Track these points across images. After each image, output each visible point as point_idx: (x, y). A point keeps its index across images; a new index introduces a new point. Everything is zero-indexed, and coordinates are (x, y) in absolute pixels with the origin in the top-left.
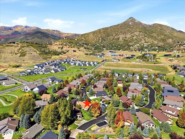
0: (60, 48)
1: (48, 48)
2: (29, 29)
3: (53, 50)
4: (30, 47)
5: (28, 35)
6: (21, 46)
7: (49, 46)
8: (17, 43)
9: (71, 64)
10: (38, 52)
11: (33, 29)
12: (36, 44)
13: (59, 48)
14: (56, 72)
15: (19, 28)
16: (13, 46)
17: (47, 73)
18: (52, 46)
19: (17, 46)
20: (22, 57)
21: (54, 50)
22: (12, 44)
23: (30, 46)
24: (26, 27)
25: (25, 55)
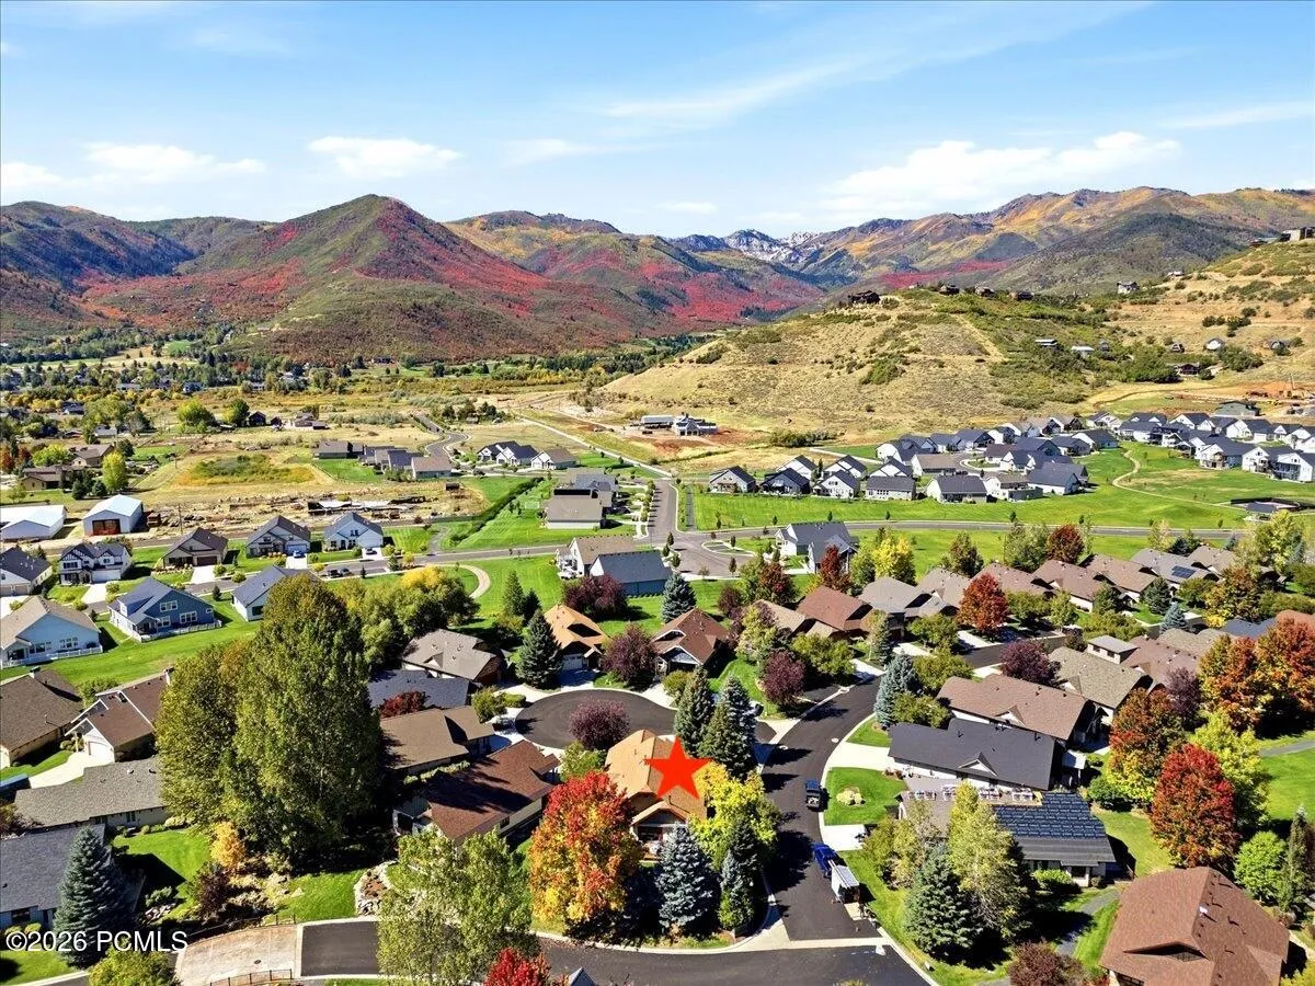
0: (1221, 322)
1: (1112, 324)
2: (1097, 209)
3: (1151, 341)
4: (954, 322)
5: (1065, 249)
6: (900, 318)
7: (1127, 309)
8: (886, 301)
9: (1198, 456)
10: (996, 355)
11: (1124, 205)
12: (1023, 297)
13: (1208, 322)
14: (959, 498)
15: (1034, 214)
16: (857, 318)
17: (885, 497)
18: (1158, 310)
19: (879, 319)
20: (874, 386)
21: (1160, 342)
22: (860, 309)
23: (959, 317)
24: (1081, 198)
25: (894, 373)
